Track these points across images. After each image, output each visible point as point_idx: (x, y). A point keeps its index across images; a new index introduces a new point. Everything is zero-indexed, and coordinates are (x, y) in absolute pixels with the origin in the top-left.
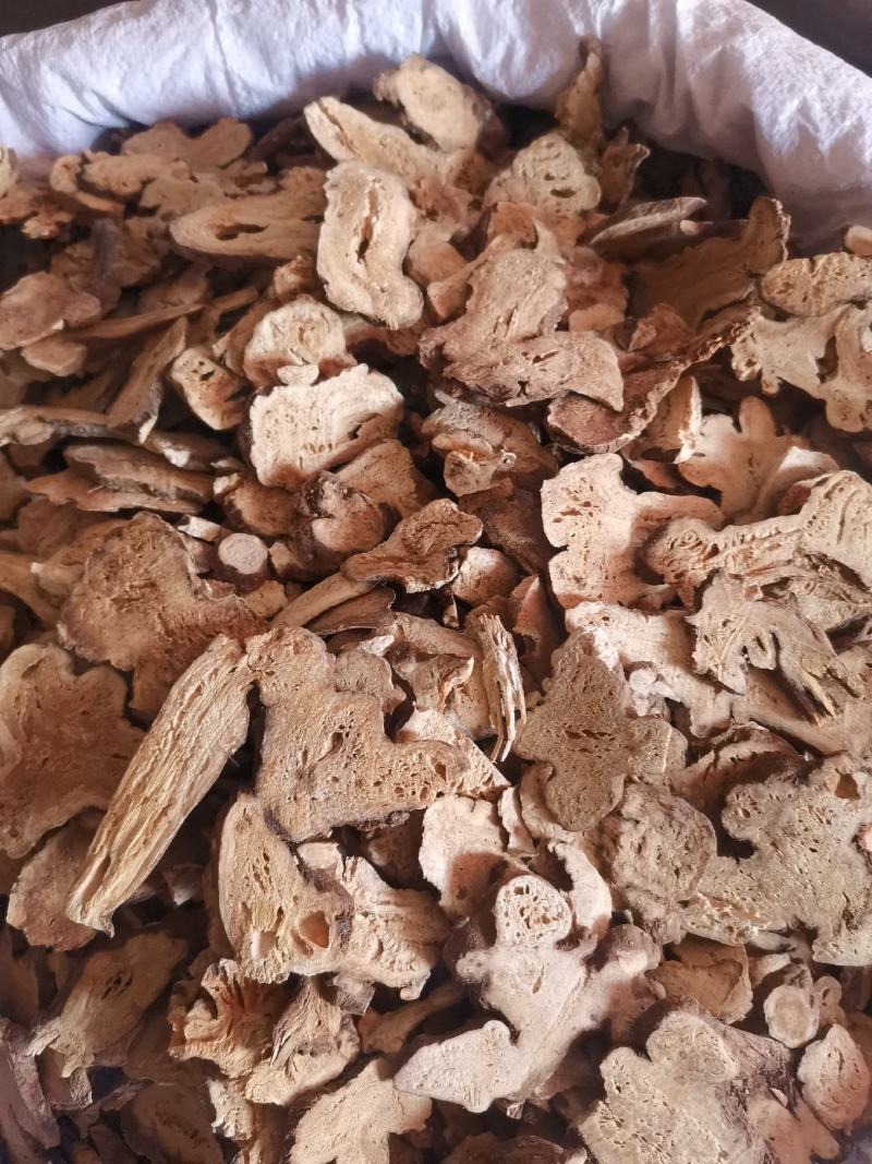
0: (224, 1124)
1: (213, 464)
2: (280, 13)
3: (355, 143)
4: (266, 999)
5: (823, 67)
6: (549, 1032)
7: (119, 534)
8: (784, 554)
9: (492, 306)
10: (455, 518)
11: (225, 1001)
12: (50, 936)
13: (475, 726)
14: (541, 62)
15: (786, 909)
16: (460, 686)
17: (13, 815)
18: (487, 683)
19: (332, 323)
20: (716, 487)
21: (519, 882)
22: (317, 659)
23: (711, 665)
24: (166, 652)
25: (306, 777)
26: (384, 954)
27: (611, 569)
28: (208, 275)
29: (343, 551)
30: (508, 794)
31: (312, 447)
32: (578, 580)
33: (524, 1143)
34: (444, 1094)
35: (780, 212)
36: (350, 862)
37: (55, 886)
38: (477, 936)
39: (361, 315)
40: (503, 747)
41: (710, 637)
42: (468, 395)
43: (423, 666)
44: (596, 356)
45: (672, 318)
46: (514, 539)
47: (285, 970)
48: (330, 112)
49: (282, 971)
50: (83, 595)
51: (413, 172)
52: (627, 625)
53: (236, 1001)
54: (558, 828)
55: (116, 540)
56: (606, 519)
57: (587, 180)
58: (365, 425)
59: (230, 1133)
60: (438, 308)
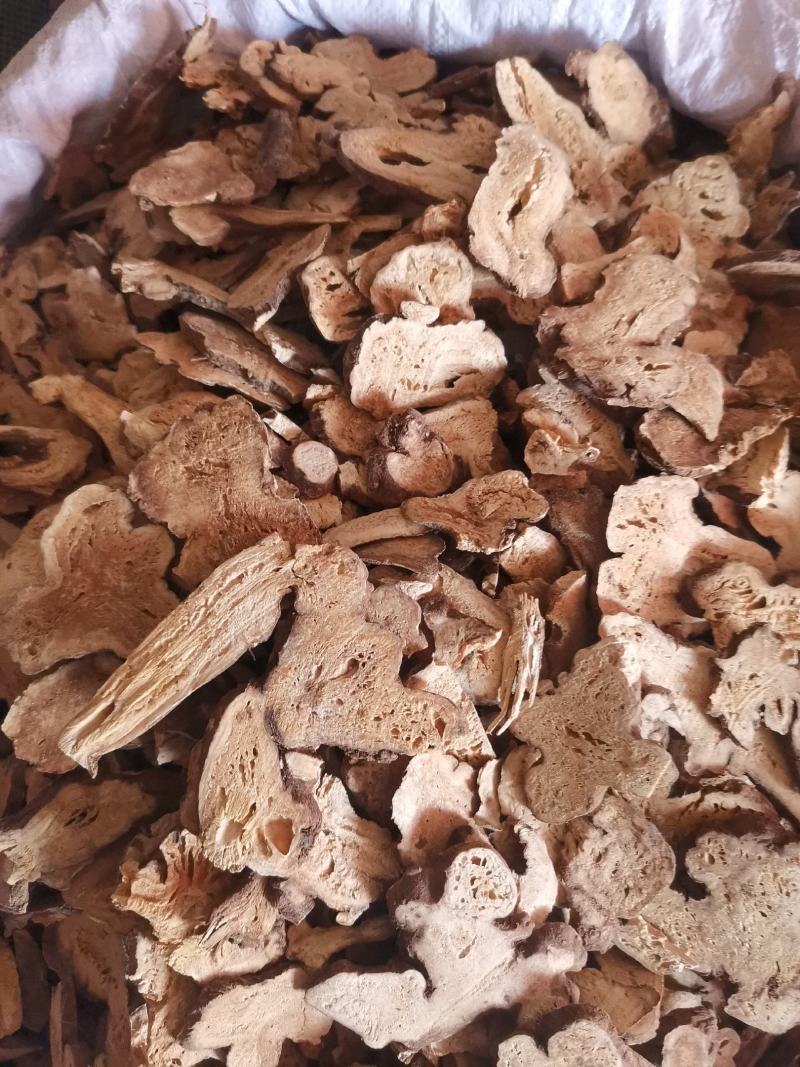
0: (141, 980)
1: (312, 370)
3: (533, 109)
4: (213, 880)
6: (462, 998)
7: (210, 408)
9: (619, 303)
10: (523, 493)
11: (176, 869)
12: (35, 755)
13: (482, 694)
14: (731, 86)
15: (717, 957)
16: (479, 652)
17: (37, 635)
18: (506, 658)
19: (465, 274)
20: (777, 540)
21: (479, 853)
22: (356, 584)
23: (725, 711)
24: (221, 532)
25: (314, 690)
26: (333, 874)
27: (657, 587)
28: (360, 193)
29: (409, 490)
30: (492, 765)
31: (409, 384)
32: (622, 589)
34: (348, 1021)
36: (327, 779)
37: (54, 711)
38: (424, 889)
39: (495, 274)
40: (503, 722)
41: (733, 685)
42: (572, 380)
43: (452, 623)
44: (704, 380)
45: (785, 366)
46: (574, 531)
47: (242, 862)
48: (519, 73)
49: (238, 863)
50: (161, 454)
51: (578, 151)
52: (657, 647)
53: (186, 872)
54: (529, 813)
55: (206, 414)
56: (667, 539)
57: (740, 209)
58: (464, 377)
59: (144, 990)
60: (566, 289)
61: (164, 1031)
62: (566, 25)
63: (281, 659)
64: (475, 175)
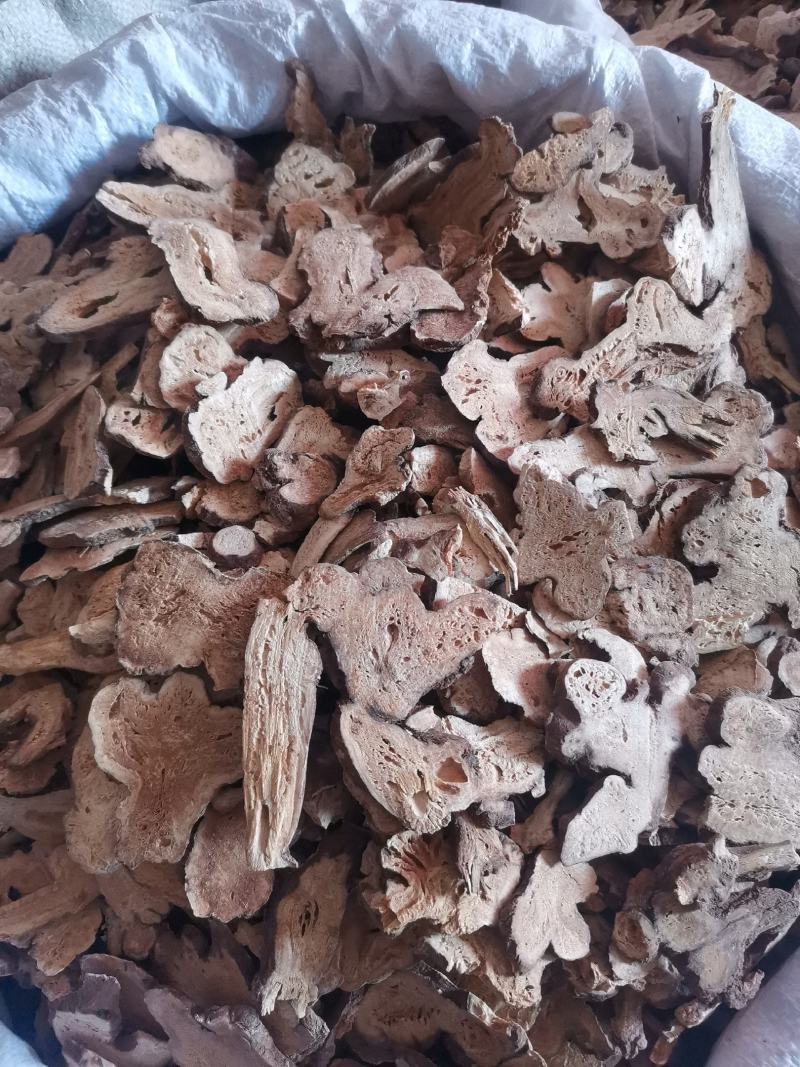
0: (456, 964)
1: (173, 488)
2: (35, 133)
3: (147, 208)
4: (436, 853)
5: (475, 15)
6: (651, 766)
7: (134, 569)
8: (630, 355)
9: (328, 276)
10: (387, 435)
11: (408, 870)
12: (237, 909)
13: (482, 577)
14: (260, 93)
15: (758, 600)
16: (457, 553)
17: (158, 829)
18: (476, 540)
19: (216, 337)
20: (554, 336)
21: (575, 667)
22: (346, 582)
23: (625, 451)
24: (223, 635)
25: (384, 668)
26: (504, 773)
27: (518, 420)
28: (86, 352)
29: (314, 502)
32: (500, 438)
33: (676, 854)
34: (602, 851)
35: (502, 124)
36: (444, 721)
38: (564, 722)
39: (236, 321)
40: (512, 580)
41: (614, 432)
42: (348, 344)
43: (425, 550)
44: (424, 279)
45: (459, 233)
46: (439, 431)
47: (446, 812)
48: (115, 192)
49: (444, 816)
50: (128, 629)
51: (203, 212)
52: (553, 451)
53: (415, 866)
54: (577, 622)
55: (133, 574)
56: (497, 386)
57: (338, 166)
58: (277, 405)
59: (463, 969)
60: (288, 296)
61: (502, 978)
62: (116, 139)
63: (344, 670)
64: (156, 276)
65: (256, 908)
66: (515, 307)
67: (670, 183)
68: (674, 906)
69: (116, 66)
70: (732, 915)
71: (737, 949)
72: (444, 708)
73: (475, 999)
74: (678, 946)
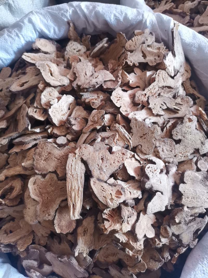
1: (46, 128)
2: (6, 42)
3: (35, 59)
4: (116, 213)
6: (167, 189)
7: (37, 148)
8: (157, 89)
9: (81, 73)
10: (98, 112)
11: (109, 218)
12: (67, 230)
14: (61, 29)
15: (192, 148)
16: (117, 140)
17: (47, 212)
18: (121, 136)
19: (54, 90)
20: (138, 86)
21: (147, 166)
22: (90, 148)
23: (157, 113)
24: (60, 163)
25: (101, 169)
26: (131, 193)
27: (130, 106)
28: (22, 95)
29: (81, 129)
32: (126, 111)
33: (175, 210)
34: (156, 211)
35: (122, 34)
37: (63, 221)
38: (146, 180)
39: (60, 86)
40: (131, 146)
41: (154, 108)
42: (87, 90)
43: (109, 139)
44: (105, 73)
45: (113, 61)
46: (111, 110)
47: (118, 203)
48: (27, 56)
49: (117, 204)
50: (37, 163)
51: (49, 59)
52: (139, 113)
53: (111, 217)
54: (147, 155)
55: (37, 149)
56: (124, 98)
57: (82, 46)
58: (70, 106)
59: (124, 241)
60: (71, 79)
61: (134, 243)
62: (26, 42)
63: (91, 170)
64: (38, 76)
65: (72, 230)
66: (128, 79)
67: (165, 46)
68: (175, 223)
69: (25, 24)
70: (189, 225)
71: (191, 233)
72: (116, 178)
73: (127, 250)
74: (177, 233)
